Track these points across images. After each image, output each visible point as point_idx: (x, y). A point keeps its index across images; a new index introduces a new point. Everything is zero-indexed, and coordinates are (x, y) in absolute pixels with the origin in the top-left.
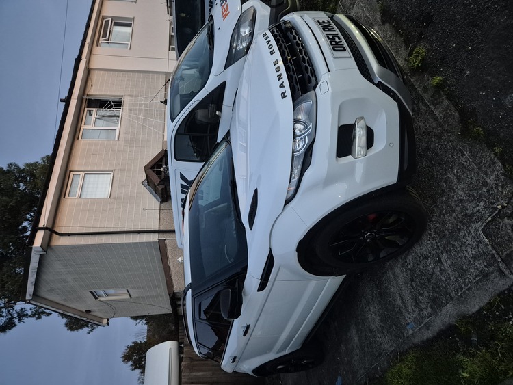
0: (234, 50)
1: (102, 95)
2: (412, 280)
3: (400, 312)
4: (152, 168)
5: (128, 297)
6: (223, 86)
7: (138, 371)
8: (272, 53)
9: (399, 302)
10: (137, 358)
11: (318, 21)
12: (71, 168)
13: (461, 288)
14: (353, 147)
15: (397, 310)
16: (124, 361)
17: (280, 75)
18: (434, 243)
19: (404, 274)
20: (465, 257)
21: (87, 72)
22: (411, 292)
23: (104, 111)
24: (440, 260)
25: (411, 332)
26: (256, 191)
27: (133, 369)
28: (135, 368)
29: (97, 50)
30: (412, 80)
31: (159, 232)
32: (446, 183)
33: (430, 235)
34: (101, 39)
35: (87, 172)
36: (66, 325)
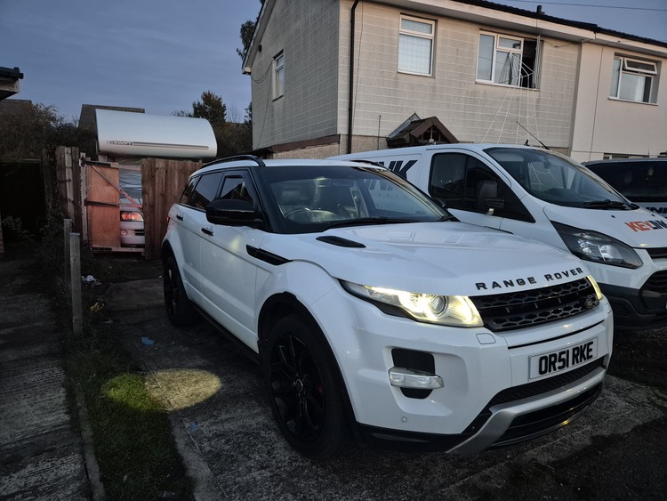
0: (579, 235)
1: (541, 60)
2: (246, 434)
3: (212, 416)
4: (434, 127)
5: (274, 98)
6: (530, 219)
7: (192, 111)
8: (548, 277)
9: (224, 416)
10: (207, 110)
11: (592, 343)
12: (441, 21)
13: (225, 487)
14: (404, 370)
15: (215, 413)
16: (205, 94)
17: (512, 284)
18: (285, 464)
19: (255, 426)
20: (261, 496)
21: (576, 40)
22: (232, 431)
23: (518, 64)
24: (263, 468)
25: (187, 425)
26: (362, 246)
27: (194, 105)
28: (195, 109)
29: (610, 53)
30: (503, 464)
31: (350, 135)
32: (356, 487)
33: (296, 461)
34: (626, 59)
35: (433, 43)
36: (249, 23)
